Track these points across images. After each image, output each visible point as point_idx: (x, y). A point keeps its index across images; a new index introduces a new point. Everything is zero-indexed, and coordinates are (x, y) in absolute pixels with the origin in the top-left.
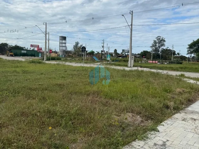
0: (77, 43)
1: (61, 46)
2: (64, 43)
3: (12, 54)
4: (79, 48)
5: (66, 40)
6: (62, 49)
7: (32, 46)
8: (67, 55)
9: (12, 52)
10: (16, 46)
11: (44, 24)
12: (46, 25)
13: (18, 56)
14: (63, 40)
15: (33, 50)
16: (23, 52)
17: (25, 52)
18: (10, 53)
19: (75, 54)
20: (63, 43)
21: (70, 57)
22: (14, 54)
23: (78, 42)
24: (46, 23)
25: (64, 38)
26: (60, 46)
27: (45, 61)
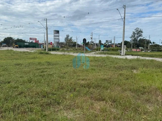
0: (68, 36)
1: (55, 39)
2: (58, 36)
3: (17, 46)
4: (69, 40)
5: (59, 34)
6: (56, 41)
7: (31, 39)
9: (17, 45)
10: (18, 39)
13: (22, 48)
14: (56, 33)
15: (32, 42)
16: (26, 44)
17: (28, 44)
18: (16, 46)
19: (66, 44)
20: (56, 36)
21: (63, 47)
22: (19, 46)
23: (68, 35)
25: (57, 32)
26: (54, 39)
27: (47, 51)
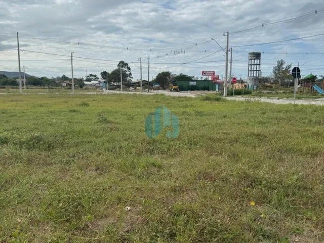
0: (281, 63)
1: (251, 71)
2: (257, 65)
4: (283, 72)
5: (260, 59)
6: (252, 75)
7: (204, 73)
8: (262, 84)
9: (176, 85)
10: (181, 75)
11: (224, 35)
12: (228, 36)
13: (184, 90)
14: (254, 59)
15: (206, 80)
16: (191, 83)
17: (195, 83)
18: (174, 87)
19: (276, 82)
20: (254, 65)
21: (268, 88)
22: (179, 88)
23: (282, 60)
24: (228, 32)
25: (257, 56)
26: (249, 71)
27: (226, 96)
